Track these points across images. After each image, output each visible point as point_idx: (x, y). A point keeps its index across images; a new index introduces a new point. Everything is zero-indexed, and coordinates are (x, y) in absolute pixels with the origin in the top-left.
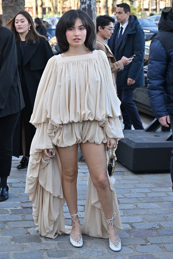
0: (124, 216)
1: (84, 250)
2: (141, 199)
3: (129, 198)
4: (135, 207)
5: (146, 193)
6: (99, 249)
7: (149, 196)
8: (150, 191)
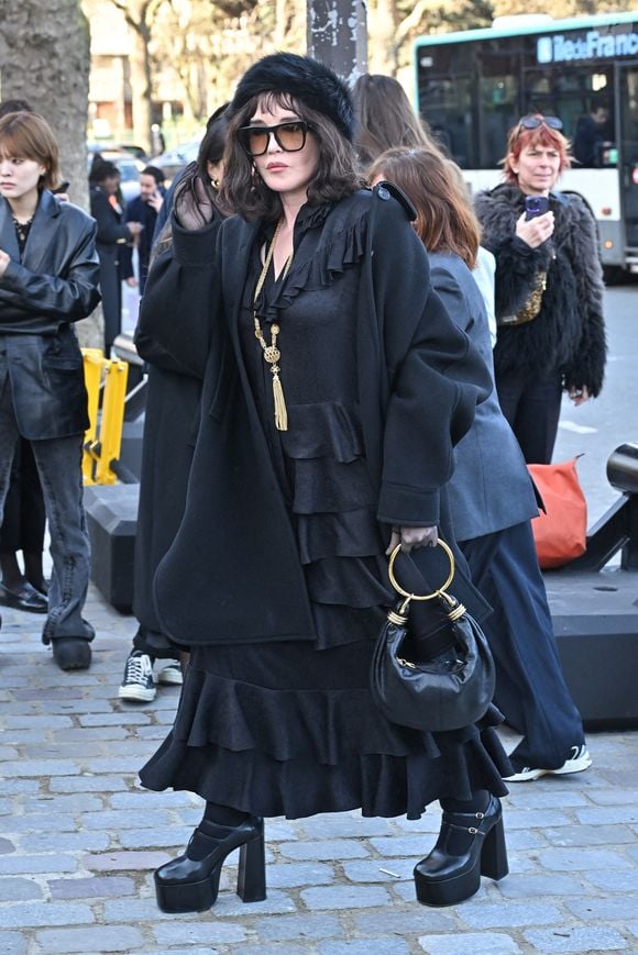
2: (550, 833)
5: (570, 812)
7: (583, 822)
8: (583, 803)
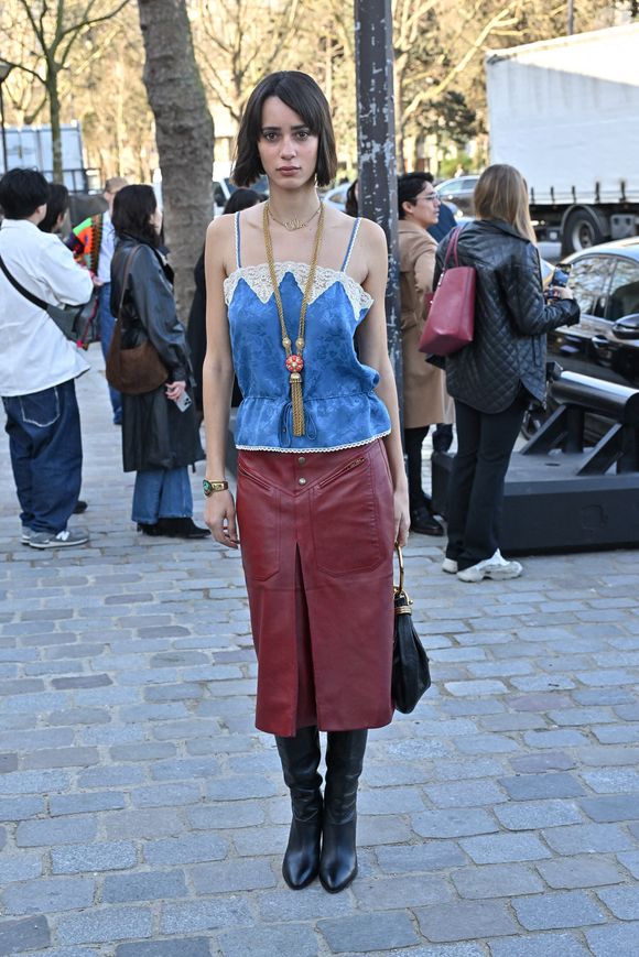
0: (488, 661)
1: (399, 746)
2: (524, 618)
3: (495, 618)
4: (512, 638)
5: (536, 605)
6: (434, 743)
7: (544, 611)
8: (543, 599)
